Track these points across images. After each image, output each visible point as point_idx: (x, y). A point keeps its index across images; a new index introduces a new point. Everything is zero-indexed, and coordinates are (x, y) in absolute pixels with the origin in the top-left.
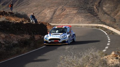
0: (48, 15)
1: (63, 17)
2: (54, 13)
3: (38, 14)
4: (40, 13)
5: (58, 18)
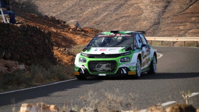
0: (146, 14)
1: (193, 19)
2: (166, 6)
3: (116, 9)
4: (122, 5)
5: (178, 22)
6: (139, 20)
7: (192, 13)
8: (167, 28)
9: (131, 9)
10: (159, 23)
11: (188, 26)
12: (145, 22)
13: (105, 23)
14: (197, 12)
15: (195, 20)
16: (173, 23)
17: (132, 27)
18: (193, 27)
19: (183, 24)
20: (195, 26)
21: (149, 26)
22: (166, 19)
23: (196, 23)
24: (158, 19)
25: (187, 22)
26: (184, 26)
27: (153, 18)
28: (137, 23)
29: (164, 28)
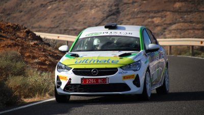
1: (178, 5)
5: (152, 12)
6: (82, 6)
8: (132, 21)
10: (117, 12)
11: (168, 17)
12: (93, 11)
13: (21, 12)
15: (180, 8)
16: (143, 12)
17: (70, 19)
18: (178, 20)
19: (160, 14)
20: (181, 18)
21: (101, 17)
22: (130, 5)
23: (182, 12)
24: (115, 5)
25: (166, 11)
26: (162, 17)
27: (108, 3)
28: (78, 12)
29: (127, 21)
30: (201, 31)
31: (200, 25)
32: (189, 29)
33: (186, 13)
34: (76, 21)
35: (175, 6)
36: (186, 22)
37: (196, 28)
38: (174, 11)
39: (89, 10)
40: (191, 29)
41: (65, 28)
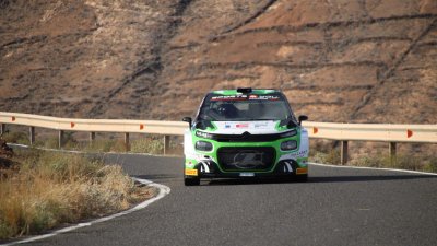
6: (79, 53)
7: (280, 29)
8: (188, 85)
9: (49, 13)
10: (158, 66)
11: (264, 77)
12: (104, 64)
14: (296, 24)
15: (290, 58)
16: (211, 66)
17: (55, 81)
18: (285, 83)
19: (248, 70)
20: (293, 78)
21: (121, 78)
22: (185, 51)
23: (295, 66)
24: (152, 52)
25: (261, 64)
26: (251, 78)
27: (136, 45)
28: (72, 65)
29: (177, 86)
30: (334, 107)
31: (333, 94)
32: (308, 104)
33: (303, 70)
34: (68, 85)
35: (279, 53)
36: (302, 89)
37: (324, 100)
38: (278, 66)
39: (94, 62)
40: (312, 104)
41: (43, 100)
